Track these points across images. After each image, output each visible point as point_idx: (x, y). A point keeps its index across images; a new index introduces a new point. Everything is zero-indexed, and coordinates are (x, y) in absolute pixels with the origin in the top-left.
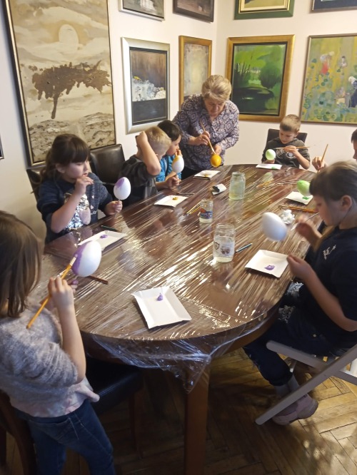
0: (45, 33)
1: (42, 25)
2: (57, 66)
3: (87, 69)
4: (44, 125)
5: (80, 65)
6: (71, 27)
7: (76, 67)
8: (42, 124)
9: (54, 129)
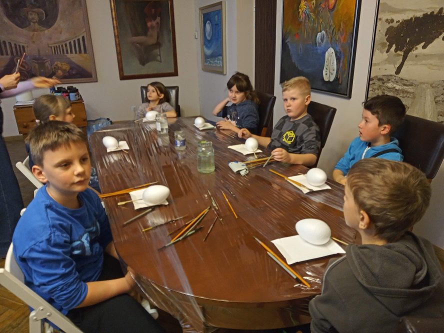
8: (383, 77)
9: (395, 86)
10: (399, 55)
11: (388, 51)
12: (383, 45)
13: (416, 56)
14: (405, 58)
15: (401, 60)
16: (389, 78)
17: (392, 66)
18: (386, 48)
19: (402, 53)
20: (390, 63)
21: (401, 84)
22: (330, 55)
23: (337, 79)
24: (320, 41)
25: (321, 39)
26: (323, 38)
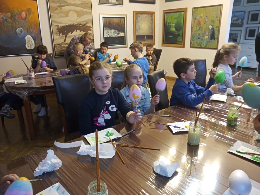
0: (63, 15)
1: (61, 12)
2: (67, 25)
3: (81, 26)
4: (60, 44)
5: (77, 24)
6: (74, 12)
7: (75, 25)
10: (63, 36)
11: (59, 35)
12: (57, 33)
13: (70, 36)
14: (66, 37)
15: (65, 38)
16: (62, 44)
17: (62, 40)
18: (58, 34)
19: (65, 36)
20: (61, 39)
22: (29, 38)
25: (20, 31)
26: (22, 31)
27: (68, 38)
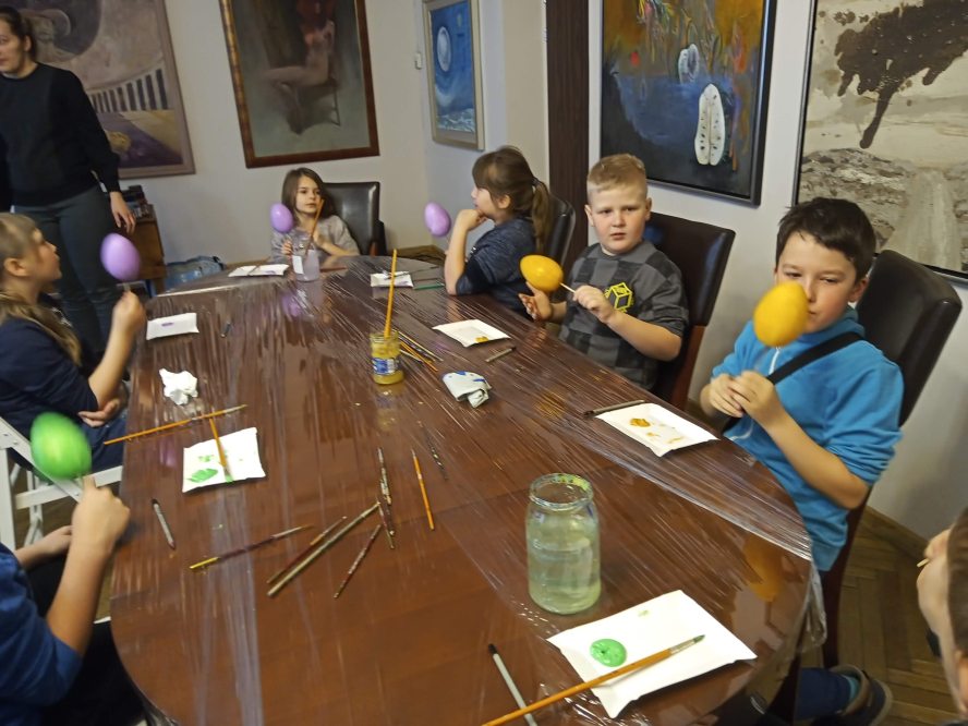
4: (836, 157)
8: (833, 154)
9: (860, 175)
10: (868, 101)
11: (842, 91)
12: (831, 76)
13: (909, 103)
14: (882, 107)
15: (873, 114)
16: (845, 158)
17: (853, 127)
18: (838, 85)
19: (874, 95)
20: (847, 120)
21: (873, 172)
22: (710, 102)
23: (727, 159)
24: (686, 70)
25: (689, 65)
26: (694, 61)
27: (895, 119)
